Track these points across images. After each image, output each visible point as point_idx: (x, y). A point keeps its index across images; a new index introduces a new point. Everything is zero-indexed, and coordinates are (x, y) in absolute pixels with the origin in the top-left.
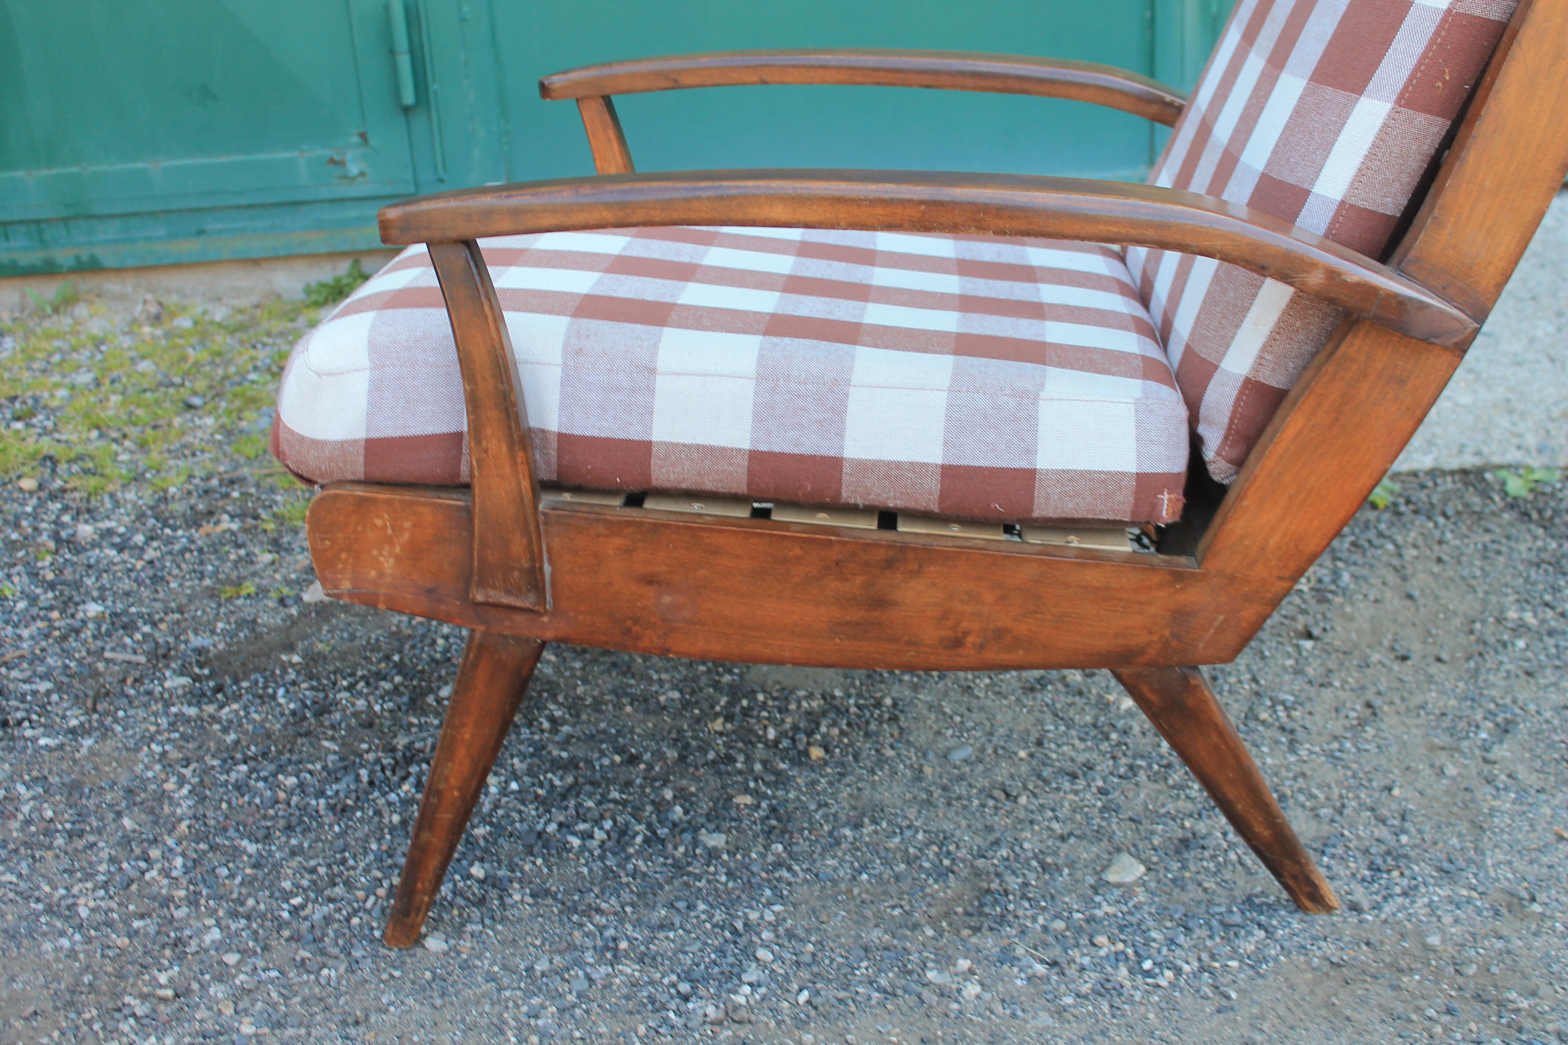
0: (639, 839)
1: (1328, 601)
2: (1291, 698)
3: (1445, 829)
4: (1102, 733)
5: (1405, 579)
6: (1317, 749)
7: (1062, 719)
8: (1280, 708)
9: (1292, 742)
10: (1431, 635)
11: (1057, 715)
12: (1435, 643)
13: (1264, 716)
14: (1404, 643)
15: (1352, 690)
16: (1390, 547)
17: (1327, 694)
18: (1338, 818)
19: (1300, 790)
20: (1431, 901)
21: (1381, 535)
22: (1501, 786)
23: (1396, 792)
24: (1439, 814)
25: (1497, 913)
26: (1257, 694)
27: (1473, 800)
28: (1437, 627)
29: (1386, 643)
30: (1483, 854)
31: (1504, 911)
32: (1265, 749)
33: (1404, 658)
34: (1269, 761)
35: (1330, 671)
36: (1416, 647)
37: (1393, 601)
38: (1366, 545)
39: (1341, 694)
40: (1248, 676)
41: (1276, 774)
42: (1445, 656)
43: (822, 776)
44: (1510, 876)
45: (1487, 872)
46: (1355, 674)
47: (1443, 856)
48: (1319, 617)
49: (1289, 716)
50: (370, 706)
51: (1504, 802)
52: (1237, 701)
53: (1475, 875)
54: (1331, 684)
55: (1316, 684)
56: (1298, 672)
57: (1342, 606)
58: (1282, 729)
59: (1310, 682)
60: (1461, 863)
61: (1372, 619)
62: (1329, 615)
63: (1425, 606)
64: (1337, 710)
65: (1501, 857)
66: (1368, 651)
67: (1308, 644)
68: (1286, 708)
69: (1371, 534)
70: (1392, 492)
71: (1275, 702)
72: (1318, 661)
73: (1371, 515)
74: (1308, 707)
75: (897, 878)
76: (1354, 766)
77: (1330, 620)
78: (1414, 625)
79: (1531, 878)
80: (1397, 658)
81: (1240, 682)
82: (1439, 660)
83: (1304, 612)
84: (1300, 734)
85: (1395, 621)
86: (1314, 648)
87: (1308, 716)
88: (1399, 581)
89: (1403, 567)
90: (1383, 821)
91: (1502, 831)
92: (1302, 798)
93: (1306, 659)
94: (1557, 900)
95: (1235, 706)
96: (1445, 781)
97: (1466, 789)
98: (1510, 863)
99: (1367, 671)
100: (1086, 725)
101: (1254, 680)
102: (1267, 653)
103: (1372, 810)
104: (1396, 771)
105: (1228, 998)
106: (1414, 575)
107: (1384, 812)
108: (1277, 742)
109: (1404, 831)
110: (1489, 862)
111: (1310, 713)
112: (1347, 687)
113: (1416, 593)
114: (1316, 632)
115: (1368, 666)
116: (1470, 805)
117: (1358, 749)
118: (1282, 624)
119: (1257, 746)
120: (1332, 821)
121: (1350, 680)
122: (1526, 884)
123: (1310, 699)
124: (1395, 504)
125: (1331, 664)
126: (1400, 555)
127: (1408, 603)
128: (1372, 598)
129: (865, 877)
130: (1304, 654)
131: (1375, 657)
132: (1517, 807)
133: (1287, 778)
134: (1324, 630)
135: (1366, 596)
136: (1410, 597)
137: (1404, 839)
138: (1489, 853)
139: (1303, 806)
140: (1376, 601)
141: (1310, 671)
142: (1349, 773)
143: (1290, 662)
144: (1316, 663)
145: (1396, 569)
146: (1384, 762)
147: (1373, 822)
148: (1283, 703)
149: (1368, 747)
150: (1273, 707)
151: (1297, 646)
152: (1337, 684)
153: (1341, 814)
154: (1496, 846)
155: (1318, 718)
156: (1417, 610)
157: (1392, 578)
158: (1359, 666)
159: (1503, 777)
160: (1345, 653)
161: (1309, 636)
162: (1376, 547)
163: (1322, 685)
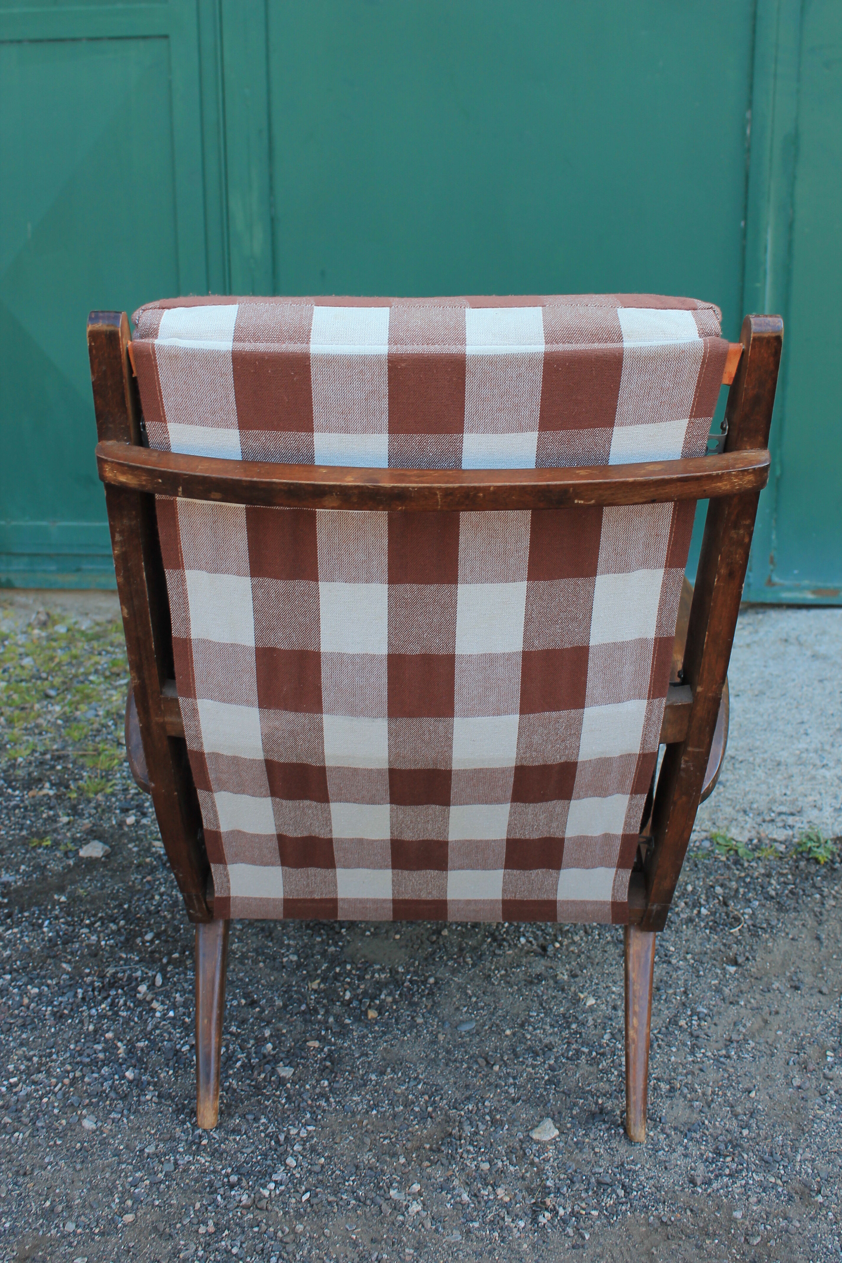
0: (239, 1064)
1: (758, 936)
2: (705, 1011)
3: (777, 1128)
4: (567, 1022)
5: (820, 923)
6: (709, 1054)
7: (544, 1008)
8: (695, 1018)
9: (693, 1046)
10: (822, 972)
11: (541, 1005)
12: (823, 978)
13: (682, 1023)
14: (801, 976)
15: (752, 1009)
16: (818, 896)
17: (733, 1009)
18: (706, 1109)
19: (686, 1085)
20: (747, 1183)
21: (814, 886)
22: (829, 1099)
23: (753, 1094)
24: (777, 1116)
25: (790, 1198)
26: (684, 1004)
27: (804, 1108)
28: (828, 965)
29: (788, 974)
30: (797, 1151)
31: (797, 1198)
32: (674, 1049)
33: (797, 988)
34: (673, 1059)
35: (741, 992)
36: (808, 979)
37: (806, 940)
38: (801, 893)
39: (743, 1011)
40: (682, 989)
41: (674, 1070)
42: (825, 990)
43: (371, 1032)
44: (810, 1171)
45: (794, 1165)
46: (757, 996)
47: (767, 1150)
48: (748, 948)
49: (699, 1025)
50: (99, 941)
51: (826, 1112)
52: (668, 1008)
53: (785, 1167)
54: (738, 1003)
55: (727, 1001)
56: (718, 990)
57: (767, 941)
58: (691, 1034)
59: (724, 999)
60: (778, 1157)
61: (786, 952)
62: (755, 947)
63: (827, 947)
64: (735, 1024)
65: (808, 1155)
66: (774, 978)
67: (732, 969)
68: (699, 1019)
69: (807, 885)
70: (832, 853)
71: (694, 1012)
72: (736, 983)
73: (813, 868)
74: (716, 1019)
75: (395, 1116)
76: (731, 1070)
77: (755, 951)
78: (813, 961)
79: (823, 1175)
80: (791, 987)
81: (675, 994)
82: (821, 992)
83: (738, 942)
84: (701, 1042)
85: (800, 957)
86: (736, 972)
87: (713, 1026)
88: (815, 924)
89: (821, 914)
90: (736, 1116)
91: (817, 1134)
92: (686, 1091)
93: (727, 981)
94: (836, 1195)
95: (666, 1012)
96: (791, 1090)
97: (803, 1098)
98: (813, 1160)
99: (768, 995)
100: (558, 1015)
101: (685, 993)
102: (701, 973)
103: (732, 1107)
104: (758, 1077)
105: (584, 1238)
106: (827, 920)
107: (739, 1110)
108: (685, 1045)
109: (748, 1126)
110: (799, 1158)
111: (715, 1024)
112: (748, 1007)
113: (823, 936)
114: (740, 960)
115: (769, 991)
116: (802, 1111)
117: (739, 1056)
118: (720, 950)
119: (669, 1046)
120: (701, 1111)
121: (752, 1001)
122: (818, 1179)
123: (719, 1013)
124: (833, 862)
125: (744, 987)
126: (823, 904)
127: (815, 943)
128: (790, 936)
129: (374, 1112)
130: (727, 976)
131: (776, 985)
132: (833, 1117)
133: (681, 1073)
134: (747, 959)
135: (787, 934)
136: (818, 938)
137: (745, 1132)
138: (801, 1151)
139: (685, 1097)
140: (793, 939)
141: (726, 991)
142: (726, 1075)
143: (715, 982)
144: (733, 985)
145: (816, 915)
146: (753, 1069)
147: (729, 1115)
148: (698, 1014)
149: (746, 1056)
150: (691, 1016)
151: (724, 969)
152: (742, 1003)
153: (709, 1107)
154: (808, 1146)
155: (719, 1028)
156: (820, 950)
157: (811, 922)
158: (762, 990)
159: (832, 1092)
160: (756, 978)
161: (735, 963)
162: (808, 896)
163: (731, 1003)
